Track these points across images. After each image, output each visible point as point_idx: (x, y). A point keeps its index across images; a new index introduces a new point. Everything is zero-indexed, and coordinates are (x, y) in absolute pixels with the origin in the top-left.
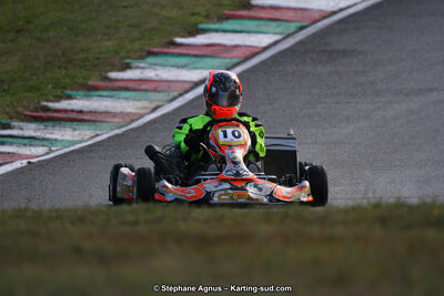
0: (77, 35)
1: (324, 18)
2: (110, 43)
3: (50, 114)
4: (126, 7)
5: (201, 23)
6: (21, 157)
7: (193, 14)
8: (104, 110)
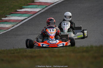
4: (5, 3)
5: (23, 6)
7: (21, 4)
8: (1, 27)
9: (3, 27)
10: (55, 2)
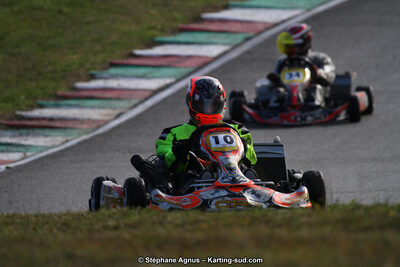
0: (45, 49)
1: (268, 29)
2: (75, 57)
3: (24, 122)
5: (158, 35)
7: (150, 28)
8: (73, 117)
9: (81, 117)
10: (283, 22)
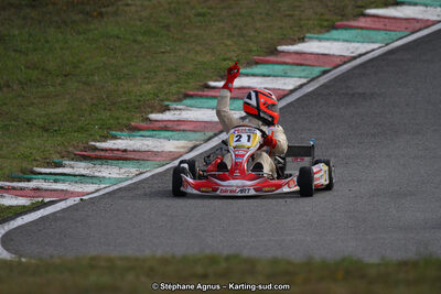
0: (120, 79)
1: (345, 63)
2: (149, 87)
3: (98, 153)
6: (73, 194)
7: (225, 60)
8: (147, 149)
9: (155, 150)
10: (360, 55)
